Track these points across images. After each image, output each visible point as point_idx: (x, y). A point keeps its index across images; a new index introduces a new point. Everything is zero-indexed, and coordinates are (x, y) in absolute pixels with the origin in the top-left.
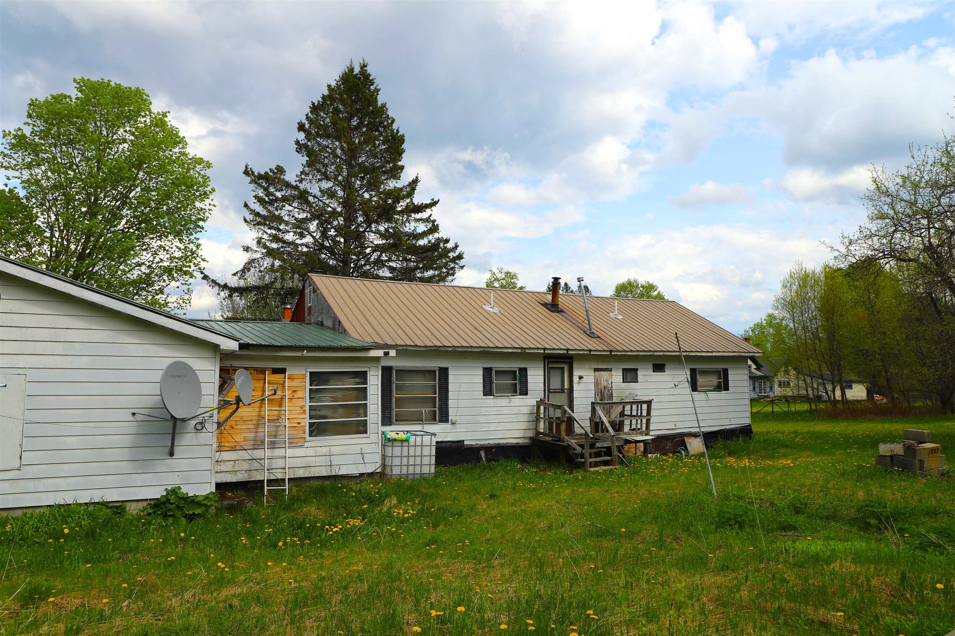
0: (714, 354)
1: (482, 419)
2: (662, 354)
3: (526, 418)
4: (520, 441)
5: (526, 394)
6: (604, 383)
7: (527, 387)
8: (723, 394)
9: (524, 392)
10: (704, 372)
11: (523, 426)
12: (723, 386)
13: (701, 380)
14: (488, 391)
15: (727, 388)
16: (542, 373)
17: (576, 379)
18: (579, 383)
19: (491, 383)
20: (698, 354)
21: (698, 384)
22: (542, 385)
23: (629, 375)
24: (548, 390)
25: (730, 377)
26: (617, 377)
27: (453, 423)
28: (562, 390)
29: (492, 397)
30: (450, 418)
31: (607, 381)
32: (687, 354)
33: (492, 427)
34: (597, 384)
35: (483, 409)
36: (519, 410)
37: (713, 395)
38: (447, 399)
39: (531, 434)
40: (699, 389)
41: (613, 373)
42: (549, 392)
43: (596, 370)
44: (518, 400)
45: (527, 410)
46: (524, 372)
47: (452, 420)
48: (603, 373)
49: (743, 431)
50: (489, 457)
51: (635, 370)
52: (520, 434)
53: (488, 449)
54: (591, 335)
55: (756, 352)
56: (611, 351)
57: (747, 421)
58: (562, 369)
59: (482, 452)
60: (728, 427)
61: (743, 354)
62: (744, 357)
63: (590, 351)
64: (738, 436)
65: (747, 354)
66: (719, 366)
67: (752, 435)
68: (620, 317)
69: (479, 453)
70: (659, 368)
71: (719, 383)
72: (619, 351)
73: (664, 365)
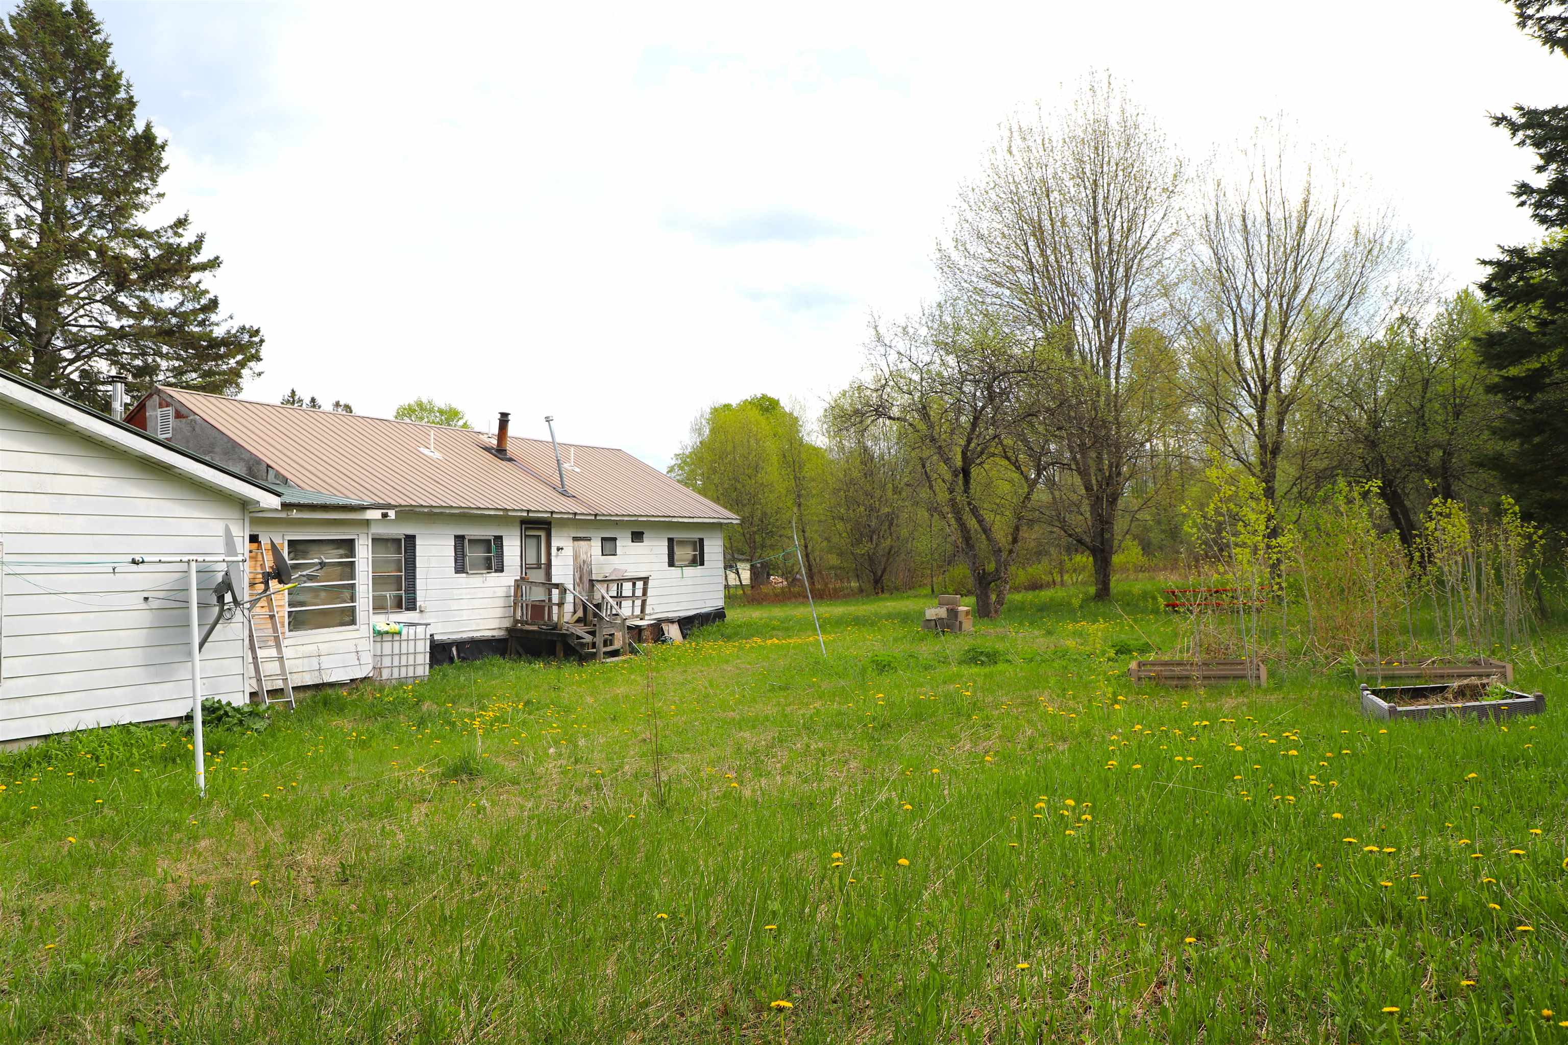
0: (695, 520)
1: (455, 605)
2: (645, 519)
3: (501, 602)
4: (496, 633)
5: (502, 571)
6: (583, 557)
7: (503, 562)
8: (697, 570)
9: (501, 569)
10: (682, 543)
11: (499, 612)
12: (698, 560)
13: (679, 552)
14: (460, 568)
15: (702, 564)
16: (519, 543)
17: (554, 551)
18: (557, 556)
19: (464, 556)
20: (680, 520)
21: (676, 557)
22: (519, 558)
23: (608, 545)
24: (526, 567)
25: (706, 549)
26: (596, 546)
27: (421, 611)
28: (538, 566)
29: (464, 575)
30: (418, 604)
31: (586, 553)
32: (670, 519)
33: (465, 615)
34: (576, 557)
35: (455, 591)
36: (494, 592)
37: (690, 571)
38: (414, 578)
39: (507, 623)
40: (677, 563)
41: (593, 543)
42: (526, 568)
43: (575, 539)
44: (493, 578)
45: (501, 592)
46: (499, 539)
47: (420, 606)
48: (582, 543)
49: (719, 615)
50: (462, 655)
51: (615, 539)
52: (495, 624)
53: (461, 645)
54: (564, 493)
55: (733, 518)
56: (596, 515)
57: (720, 603)
58: (539, 537)
59: (454, 650)
60: (703, 611)
61: (722, 521)
62: (721, 524)
63: (575, 514)
64: (714, 621)
65: (726, 521)
66: (696, 535)
67: (726, 619)
68: (577, 470)
69: (451, 650)
70: (637, 537)
71: (695, 556)
72: (604, 515)
73: (643, 533)
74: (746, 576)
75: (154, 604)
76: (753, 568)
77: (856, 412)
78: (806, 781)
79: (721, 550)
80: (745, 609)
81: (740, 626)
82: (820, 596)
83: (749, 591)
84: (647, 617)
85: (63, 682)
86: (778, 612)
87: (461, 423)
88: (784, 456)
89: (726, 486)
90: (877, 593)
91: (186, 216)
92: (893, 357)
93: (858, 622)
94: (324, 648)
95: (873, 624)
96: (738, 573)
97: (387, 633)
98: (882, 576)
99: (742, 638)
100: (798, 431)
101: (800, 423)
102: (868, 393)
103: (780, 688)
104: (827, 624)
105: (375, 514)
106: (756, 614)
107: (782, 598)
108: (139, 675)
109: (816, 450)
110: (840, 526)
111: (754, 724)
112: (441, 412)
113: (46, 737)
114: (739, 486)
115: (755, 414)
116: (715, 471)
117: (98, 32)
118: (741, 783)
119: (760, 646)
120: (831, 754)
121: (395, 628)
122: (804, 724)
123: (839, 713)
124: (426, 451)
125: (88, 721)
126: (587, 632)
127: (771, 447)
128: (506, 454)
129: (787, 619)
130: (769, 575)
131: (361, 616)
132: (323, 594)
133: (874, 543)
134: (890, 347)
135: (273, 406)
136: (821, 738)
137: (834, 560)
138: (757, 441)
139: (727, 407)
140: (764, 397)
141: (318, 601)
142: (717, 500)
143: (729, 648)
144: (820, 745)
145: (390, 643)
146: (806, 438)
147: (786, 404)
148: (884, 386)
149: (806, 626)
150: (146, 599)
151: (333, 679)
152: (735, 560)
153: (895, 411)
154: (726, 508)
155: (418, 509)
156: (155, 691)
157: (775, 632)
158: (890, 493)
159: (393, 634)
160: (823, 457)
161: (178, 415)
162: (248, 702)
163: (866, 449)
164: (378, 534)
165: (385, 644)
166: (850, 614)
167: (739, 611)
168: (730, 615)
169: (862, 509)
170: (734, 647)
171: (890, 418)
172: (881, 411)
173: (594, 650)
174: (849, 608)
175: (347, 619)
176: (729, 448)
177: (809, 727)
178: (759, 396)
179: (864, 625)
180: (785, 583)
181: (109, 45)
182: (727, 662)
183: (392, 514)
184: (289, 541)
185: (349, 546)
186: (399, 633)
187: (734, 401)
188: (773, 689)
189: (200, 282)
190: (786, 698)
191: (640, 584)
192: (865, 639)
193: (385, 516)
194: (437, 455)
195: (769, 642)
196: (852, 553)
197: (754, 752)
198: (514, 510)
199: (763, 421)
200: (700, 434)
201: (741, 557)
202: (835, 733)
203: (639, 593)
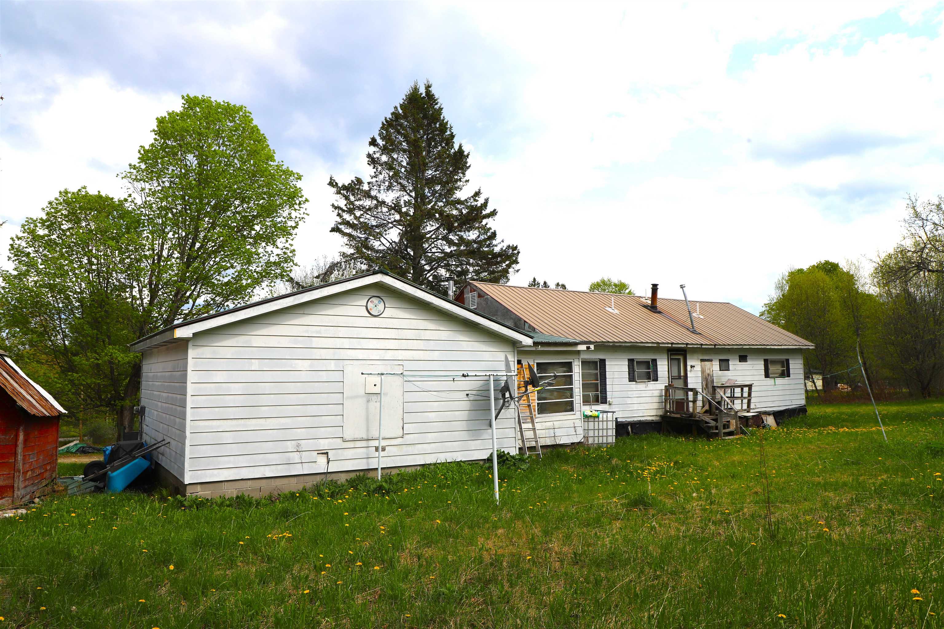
0: (783, 347)
1: (629, 401)
2: (748, 347)
3: (656, 400)
4: (653, 418)
5: (657, 380)
6: (708, 371)
7: (657, 375)
8: (785, 380)
9: (656, 379)
10: (774, 362)
11: (656, 406)
12: (786, 373)
13: (772, 368)
14: (632, 379)
15: (789, 376)
16: (667, 363)
17: (689, 368)
18: (691, 371)
19: (634, 371)
20: (772, 347)
21: (770, 372)
22: (667, 372)
23: (724, 364)
24: (672, 378)
25: (791, 366)
26: (716, 366)
27: (610, 404)
28: (679, 377)
29: (634, 383)
30: (608, 400)
31: (710, 369)
32: (765, 347)
33: (636, 407)
34: (703, 372)
35: (629, 393)
36: (653, 393)
37: (779, 381)
38: (605, 384)
39: (661, 413)
40: (771, 376)
41: (714, 363)
42: (672, 379)
43: (702, 360)
44: (652, 385)
45: (657, 393)
46: (654, 361)
47: (609, 401)
48: (707, 363)
49: (801, 410)
50: (634, 431)
51: (728, 360)
52: (654, 413)
53: (633, 424)
54: (694, 332)
55: (810, 345)
56: (715, 345)
57: (803, 402)
58: (679, 360)
59: (629, 427)
60: (790, 407)
61: (802, 347)
62: (801, 349)
63: (702, 345)
64: (799, 414)
65: (804, 347)
66: (783, 357)
67: (807, 414)
68: (702, 317)
69: (628, 429)
70: (743, 359)
71: (783, 371)
72: (720, 345)
73: (746, 356)
74: (819, 384)
75: (471, 398)
76: (823, 380)
77: (901, 268)
78: (881, 532)
79: (802, 366)
80: (820, 406)
81: (818, 418)
82: (880, 398)
83: (822, 394)
84: (751, 411)
85: (430, 437)
86: (846, 409)
87: (627, 291)
88: (845, 302)
89: (802, 323)
90: (925, 397)
91: (479, 190)
92: (929, 227)
93: (911, 418)
94: (557, 424)
95: (923, 420)
96: (813, 382)
97: (591, 416)
98: (928, 384)
99: (820, 426)
100: (854, 284)
101: (856, 278)
102: (909, 254)
103: (853, 463)
104: (887, 419)
105: (583, 347)
106: (829, 410)
107: (847, 399)
108: (464, 435)
109: (869, 296)
110: (891, 349)
111: (837, 487)
112: (616, 285)
113: (423, 465)
114: (812, 323)
115: (821, 275)
116: (794, 314)
117: (437, 104)
118: (830, 528)
119: (834, 432)
120: (900, 514)
121: (595, 414)
122: (875, 489)
123: (903, 484)
124: (610, 310)
125: (442, 458)
126: (713, 420)
127: (834, 295)
128: (656, 309)
129: (852, 415)
130: (836, 384)
131: (576, 406)
132: (555, 394)
133: (921, 360)
134: (927, 220)
135: (526, 288)
136: (890, 502)
137: (887, 373)
138: (824, 292)
139: (800, 271)
140: (827, 263)
141: (553, 397)
142: (796, 333)
143: (811, 434)
144: (890, 507)
145: (593, 423)
146: (861, 289)
147: (844, 266)
148: (923, 248)
149: (872, 420)
150: (467, 395)
151: (561, 442)
152: (812, 373)
153: (934, 265)
154: (803, 338)
155: (606, 344)
156: (474, 444)
157: (844, 423)
158: (931, 324)
159: (595, 417)
160: (875, 301)
161: (480, 296)
162: (518, 453)
163: (909, 294)
164: (585, 359)
165: (590, 423)
166: (903, 412)
167: (816, 407)
168: (811, 410)
169: (909, 336)
170: (815, 432)
171: (929, 271)
172: (922, 265)
173: (717, 431)
174: (902, 408)
175: (569, 408)
176: (804, 298)
177: (879, 492)
178: (823, 262)
179: (916, 420)
180: (850, 389)
181: (442, 109)
182: (811, 442)
183: (592, 347)
184: (537, 363)
185: (569, 366)
186: (598, 417)
187: (805, 266)
188: (847, 463)
189: (487, 224)
190: (858, 470)
191: (746, 390)
192: (918, 431)
193: (588, 348)
194: (616, 311)
195: (841, 430)
196: (903, 368)
197: (837, 508)
198: (663, 343)
199: (827, 279)
200: (782, 290)
201: (815, 371)
202: (902, 499)
203: (746, 395)
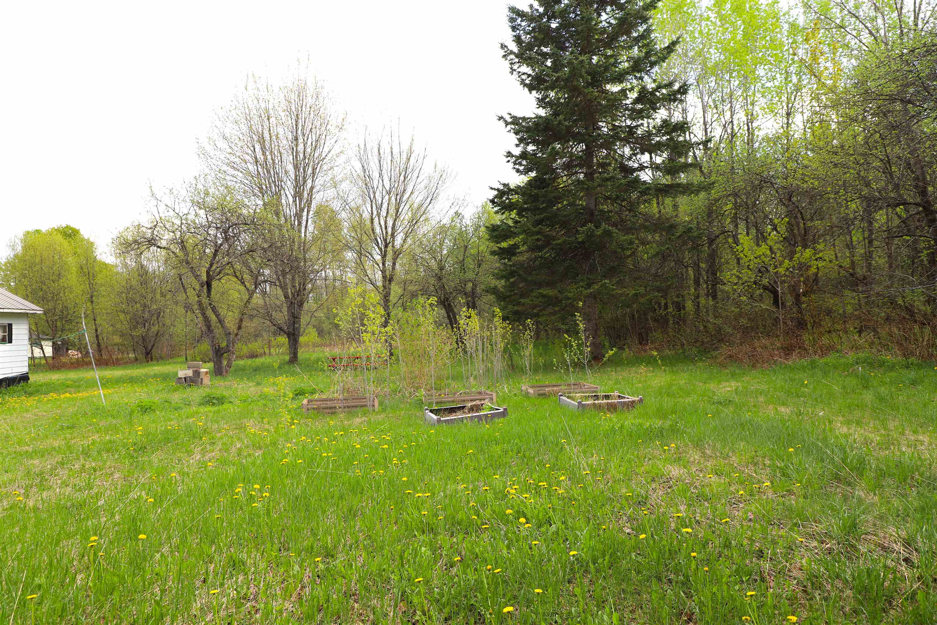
8: (7, 346)
12: (7, 339)
15: (10, 341)
25: (14, 331)
49: (24, 378)
55: (38, 310)
57: (25, 370)
60: (10, 376)
61: (28, 311)
62: (27, 314)
64: (19, 382)
65: (31, 312)
66: (6, 322)
67: (29, 381)
71: (4, 337)
74: (49, 350)
76: (54, 345)
77: (135, 241)
78: (80, 490)
79: (27, 332)
80: (47, 373)
81: (40, 386)
82: (102, 363)
83: (50, 361)
86: (73, 375)
88: (82, 268)
89: (34, 287)
90: (148, 361)
92: (162, 208)
93: (132, 380)
95: (142, 382)
96: (42, 349)
98: (151, 350)
99: (41, 394)
100: (92, 252)
101: (95, 246)
102: (144, 229)
103: (68, 427)
104: (106, 383)
106: (55, 377)
107: (76, 365)
109: (106, 265)
110: (122, 316)
111: (42, 454)
114: (44, 287)
115: (59, 238)
116: (25, 276)
118: (27, 497)
119: (55, 399)
120: (101, 469)
122: (83, 451)
123: (110, 442)
127: (71, 260)
129: (79, 380)
130: (68, 350)
133: (146, 328)
134: (161, 201)
136: (94, 460)
137: (117, 339)
138: (61, 257)
139: (38, 231)
140: (67, 227)
142: (26, 298)
143: (31, 402)
144: (93, 464)
146: (98, 257)
147: (85, 233)
148: (155, 226)
149: (91, 384)
152: (40, 339)
153: (164, 243)
154: (33, 303)
157: (68, 389)
158: (158, 296)
160: (111, 270)
163: (142, 266)
166: (127, 376)
167: (41, 375)
168: (33, 378)
169: (138, 305)
170: (35, 400)
171: (158, 247)
172: (152, 242)
174: (127, 371)
176: (38, 260)
177: (86, 453)
178: (64, 225)
179: (136, 383)
180: (80, 355)
182: (27, 411)
187: (44, 228)
188: (62, 428)
190: (71, 434)
192: (136, 392)
195: (62, 396)
196: (131, 335)
197: (41, 473)
199: (65, 243)
200: (13, 249)
201: (45, 337)
202: (105, 456)
